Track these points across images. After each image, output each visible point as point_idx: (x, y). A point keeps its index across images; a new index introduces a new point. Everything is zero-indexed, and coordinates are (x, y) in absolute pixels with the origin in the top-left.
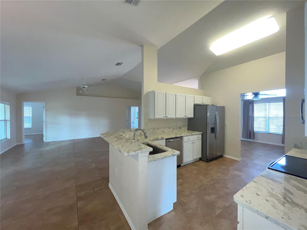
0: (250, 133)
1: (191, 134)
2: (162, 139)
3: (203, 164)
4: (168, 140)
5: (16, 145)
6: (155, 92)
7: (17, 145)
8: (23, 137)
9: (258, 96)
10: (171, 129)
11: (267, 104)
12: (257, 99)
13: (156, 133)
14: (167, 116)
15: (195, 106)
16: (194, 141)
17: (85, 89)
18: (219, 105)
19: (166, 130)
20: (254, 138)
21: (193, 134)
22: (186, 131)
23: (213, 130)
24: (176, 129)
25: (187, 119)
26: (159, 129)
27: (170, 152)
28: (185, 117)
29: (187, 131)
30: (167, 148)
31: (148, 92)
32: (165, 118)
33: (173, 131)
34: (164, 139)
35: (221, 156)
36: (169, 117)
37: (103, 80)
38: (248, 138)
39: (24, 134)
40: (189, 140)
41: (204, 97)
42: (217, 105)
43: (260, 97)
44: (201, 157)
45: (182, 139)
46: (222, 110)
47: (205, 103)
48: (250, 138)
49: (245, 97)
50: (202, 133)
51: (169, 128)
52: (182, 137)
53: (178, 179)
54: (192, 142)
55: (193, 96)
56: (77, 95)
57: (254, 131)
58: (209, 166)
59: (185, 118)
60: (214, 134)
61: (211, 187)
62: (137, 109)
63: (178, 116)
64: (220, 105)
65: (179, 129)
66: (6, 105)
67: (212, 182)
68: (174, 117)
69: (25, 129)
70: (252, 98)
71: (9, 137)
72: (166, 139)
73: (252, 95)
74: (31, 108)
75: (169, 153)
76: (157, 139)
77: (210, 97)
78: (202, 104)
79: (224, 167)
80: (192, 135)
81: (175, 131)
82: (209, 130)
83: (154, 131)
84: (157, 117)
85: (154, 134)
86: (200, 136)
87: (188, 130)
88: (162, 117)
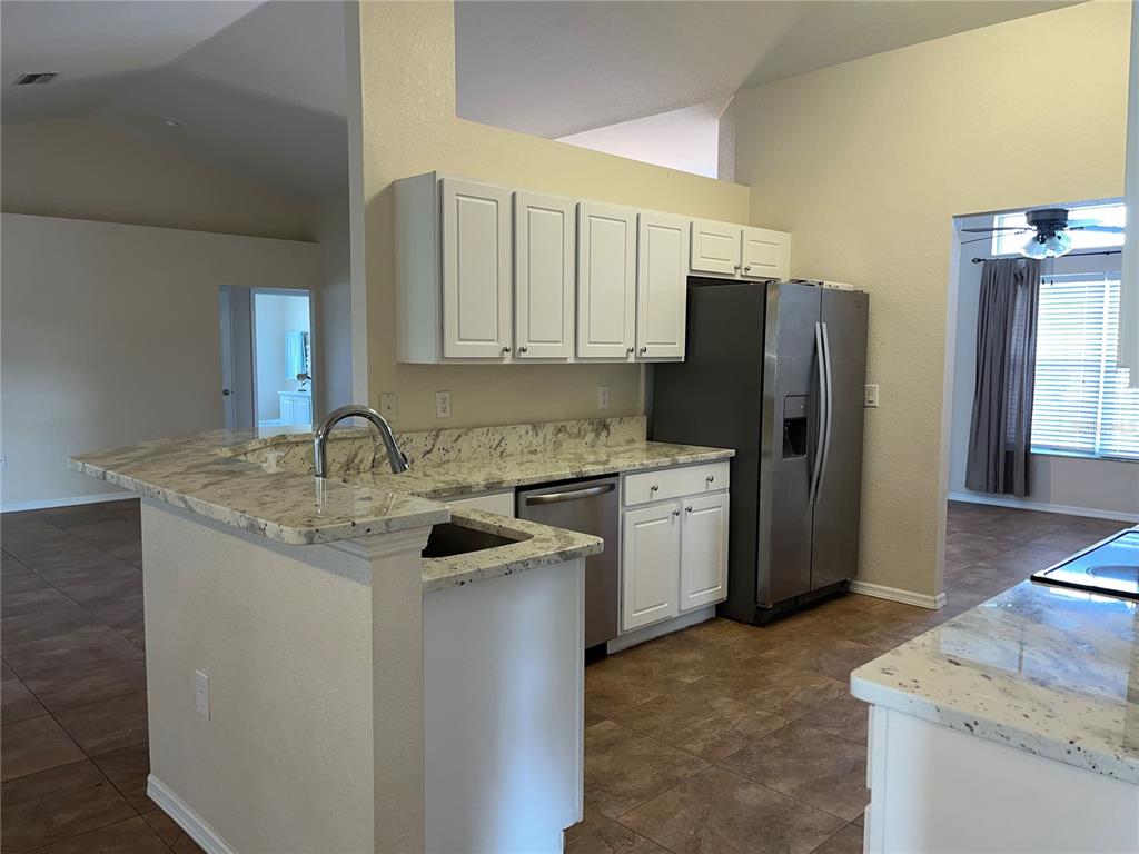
0: (1009, 456)
1: (666, 461)
2: (493, 487)
3: (735, 637)
4: (531, 495)
6: (441, 182)
9: (1058, 233)
10: (549, 429)
11: (1107, 283)
12: (1050, 253)
13: (453, 455)
14: (519, 346)
15: (698, 286)
16: (686, 504)
18: (834, 284)
19: (515, 440)
20: (1027, 492)
21: (682, 458)
22: (636, 445)
23: (798, 434)
24: (580, 435)
25: (643, 370)
26: (470, 429)
27: (548, 541)
28: (632, 359)
29: (643, 444)
30: (529, 527)
31: (393, 183)
32: (508, 359)
33: (557, 445)
34: (507, 490)
35: (841, 591)
36: (536, 351)
37: (31, 79)
38: (996, 490)
40: (657, 496)
41: (752, 232)
42: (826, 285)
43: (1070, 240)
44: (725, 595)
45: (612, 487)
46: (853, 312)
47: (758, 272)
48: (1008, 489)
49: (995, 240)
50: (732, 452)
51: (536, 426)
52: (616, 474)
53: (590, 719)
54: (674, 506)
55: (682, 221)
57: (1028, 446)
58: (769, 646)
59: (636, 365)
60: (802, 459)
61: (774, 743)
62: (298, 310)
63: (589, 351)
64: (843, 286)
65: (598, 435)
67: (780, 723)
68: (564, 352)
70: (1028, 249)
72: (519, 489)
73: (1028, 226)
75: (539, 544)
76: (463, 491)
77: (788, 235)
78: (738, 278)
79: (849, 644)
80: (675, 465)
81: (569, 446)
82: (774, 439)
83: (439, 444)
84: (457, 349)
85: (440, 465)
86: (722, 474)
87: (650, 438)
88: (489, 349)
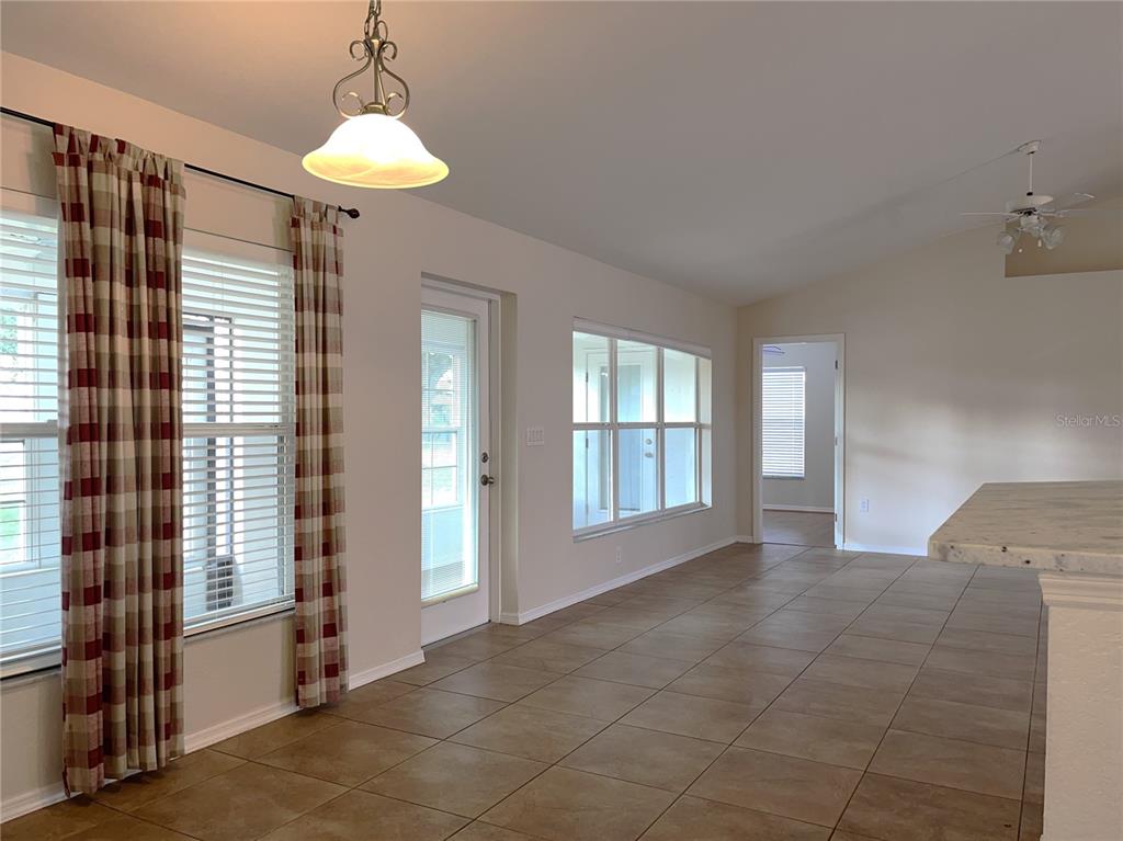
5: (733, 541)
7: (738, 543)
8: (760, 517)
17: (1034, 218)
39: (762, 504)
56: (1006, 276)
66: (702, 359)
69: (766, 478)
71: (708, 500)
74: (804, 373)
